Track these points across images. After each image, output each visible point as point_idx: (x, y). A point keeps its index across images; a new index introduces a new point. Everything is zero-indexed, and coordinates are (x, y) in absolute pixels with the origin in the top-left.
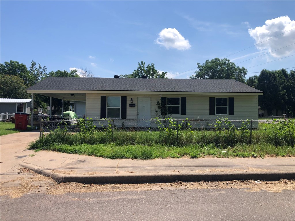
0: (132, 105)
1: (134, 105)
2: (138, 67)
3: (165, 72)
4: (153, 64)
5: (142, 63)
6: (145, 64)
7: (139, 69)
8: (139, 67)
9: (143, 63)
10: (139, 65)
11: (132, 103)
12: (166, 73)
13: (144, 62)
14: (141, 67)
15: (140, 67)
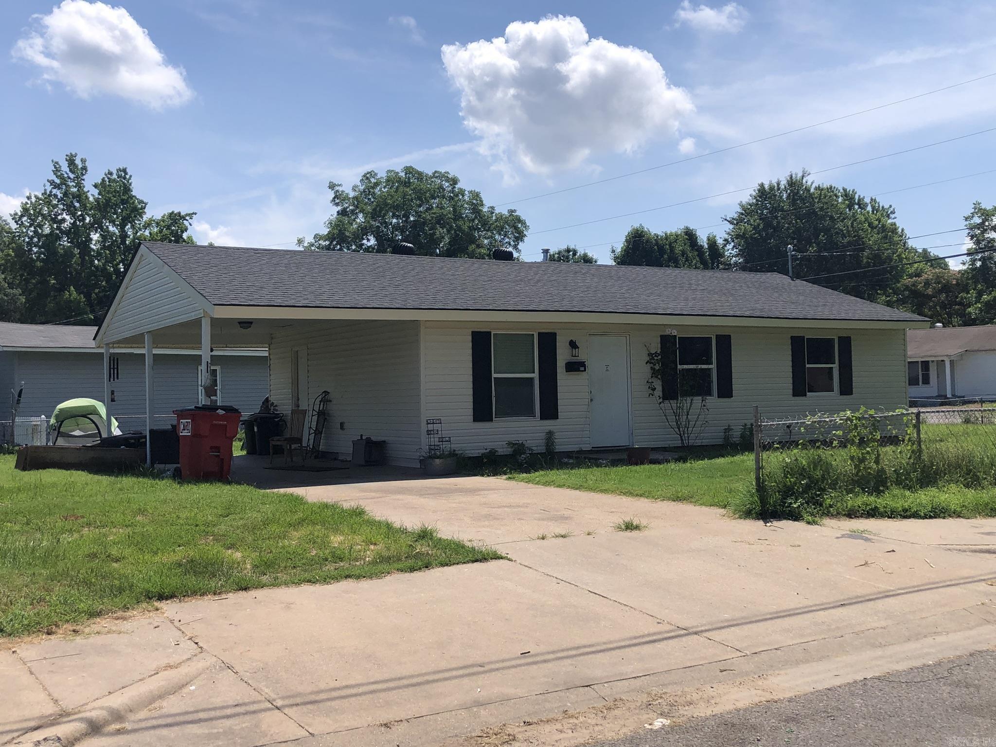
0: (575, 367)
1: (583, 364)
2: (52, 183)
3: (183, 214)
4: (125, 171)
5: (71, 162)
6: (85, 168)
7: (54, 191)
8: (58, 181)
9: (78, 162)
10: (57, 170)
11: (574, 359)
12: (191, 215)
13: (83, 161)
14: (64, 181)
15: (62, 184)
